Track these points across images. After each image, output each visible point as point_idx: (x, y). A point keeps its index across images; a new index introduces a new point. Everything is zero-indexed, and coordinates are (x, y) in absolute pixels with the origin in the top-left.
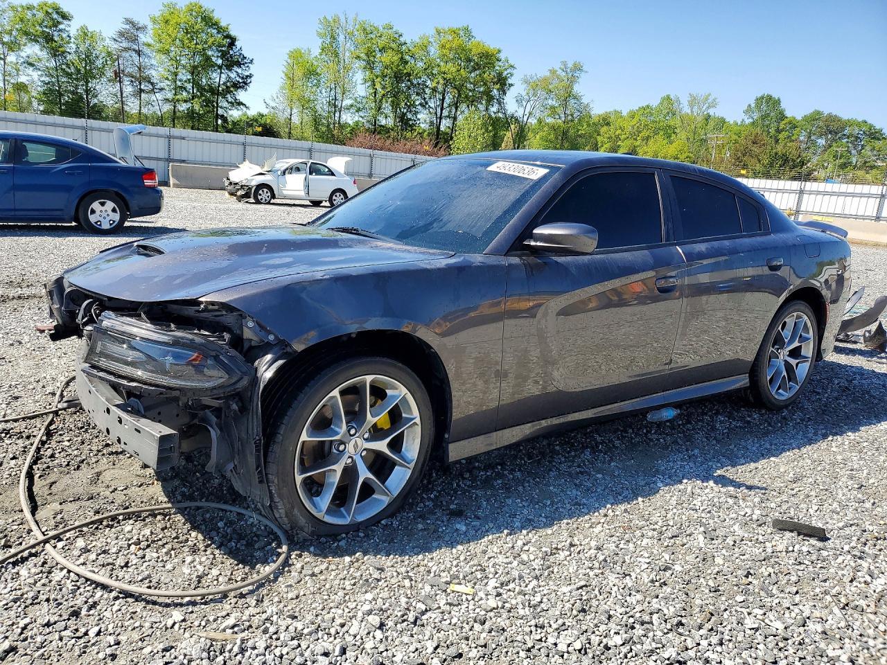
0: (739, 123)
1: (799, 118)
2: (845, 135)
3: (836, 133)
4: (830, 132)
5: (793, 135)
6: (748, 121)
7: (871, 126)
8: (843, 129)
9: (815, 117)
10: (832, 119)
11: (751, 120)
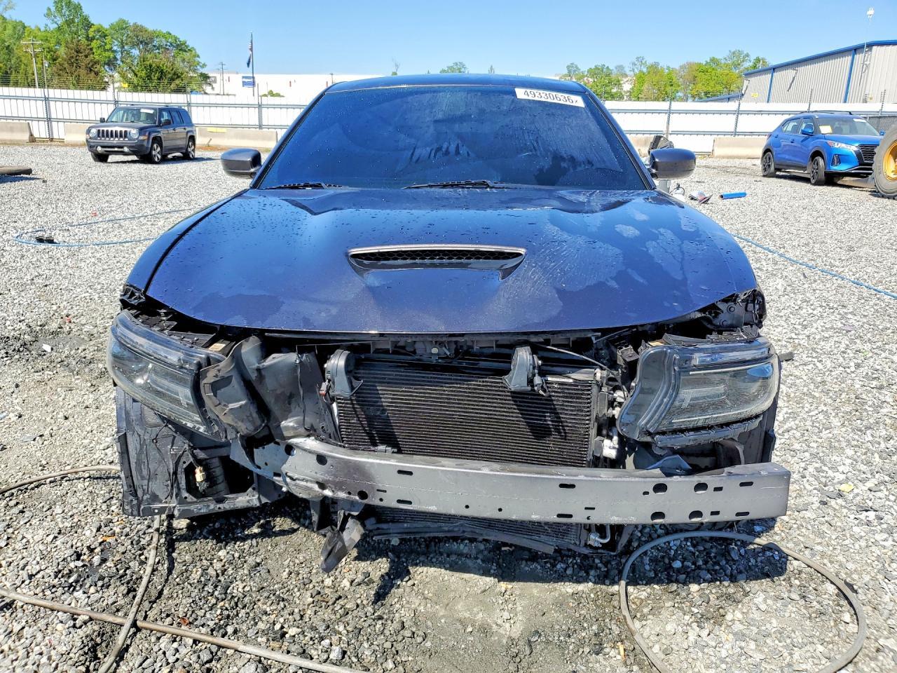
0: (43, 29)
1: (106, 25)
2: (154, 46)
3: (147, 44)
4: (141, 42)
5: (106, 44)
6: (53, 27)
7: (176, 39)
8: (152, 40)
9: (121, 27)
10: (138, 29)
11: (56, 26)
